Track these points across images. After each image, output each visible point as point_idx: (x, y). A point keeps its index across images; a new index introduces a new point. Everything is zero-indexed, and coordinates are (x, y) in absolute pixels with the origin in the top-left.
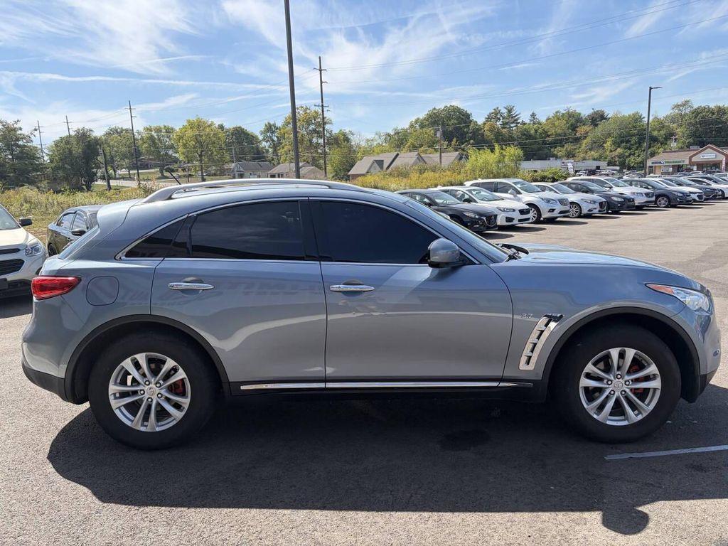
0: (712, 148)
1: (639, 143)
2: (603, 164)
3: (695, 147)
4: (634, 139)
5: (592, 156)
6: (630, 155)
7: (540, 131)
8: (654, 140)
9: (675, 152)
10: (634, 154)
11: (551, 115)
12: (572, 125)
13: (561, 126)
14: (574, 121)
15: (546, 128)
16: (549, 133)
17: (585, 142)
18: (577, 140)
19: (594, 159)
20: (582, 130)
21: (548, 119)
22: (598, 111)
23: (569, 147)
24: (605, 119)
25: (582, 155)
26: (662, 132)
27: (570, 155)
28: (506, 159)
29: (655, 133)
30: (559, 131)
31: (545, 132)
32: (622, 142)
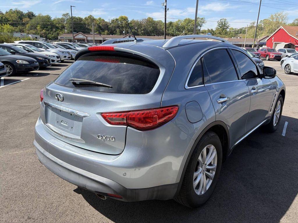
0: (81, 34)
1: (52, 29)
2: (38, 36)
3: (75, 33)
4: (49, 27)
5: (32, 32)
6: (49, 33)
7: (4, 18)
8: (57, 28)
9: (66, 34)
10: (50, 33)
11: (8, 11)
12: (19, 17)
13: (15, 17)
14: (21, 16)
15: (7, 17)
16: (9, 20)
17: (27, 26)
18: (24, 24)
19: (33, 34)
20: (25, 20)
21: (7, 13)
22: (30, 12)
23: (20, 27)
24: (34, 16)
25: (27, 32)
26: (60, 25)
27: (21, 31)
28: (5, 31)
29: (57, 25)
30: (14, 19)
31: (7, 19)
32: (44, 27)
